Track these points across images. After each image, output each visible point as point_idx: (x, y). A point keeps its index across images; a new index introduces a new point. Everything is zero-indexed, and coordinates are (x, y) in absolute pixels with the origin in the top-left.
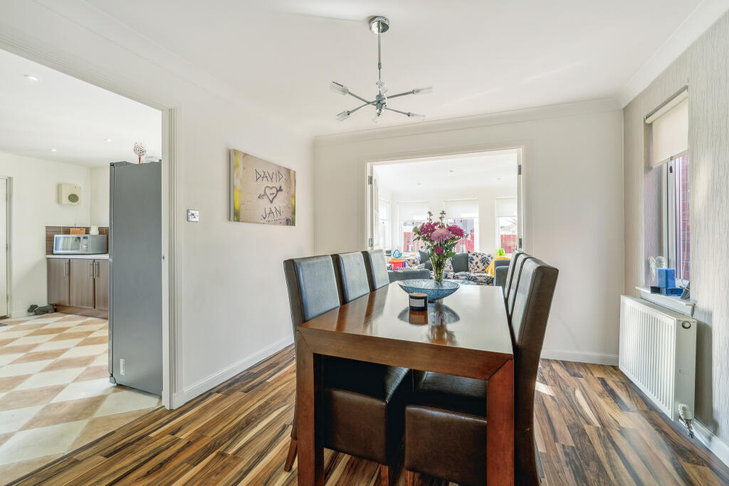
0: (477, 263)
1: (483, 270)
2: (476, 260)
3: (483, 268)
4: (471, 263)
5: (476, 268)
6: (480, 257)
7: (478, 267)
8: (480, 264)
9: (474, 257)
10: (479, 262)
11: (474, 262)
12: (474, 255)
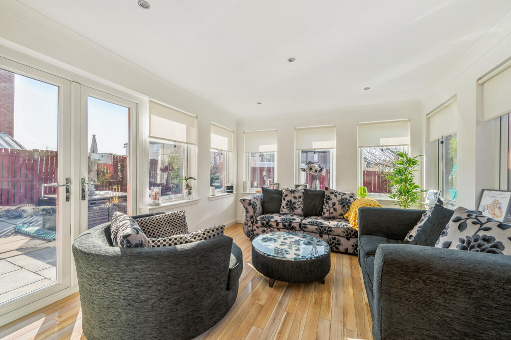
0: (334, 204)
1: (342, 215)
2: (334, 199)
3: (342, 212)
4: (327, 202)
5: (332, 210)
6: (339, 197)
7: (335, 210)
8: (338, 207)
9: (332, 196)
10: (337, 203)
11: (330, 202)
12: (332, 193)
